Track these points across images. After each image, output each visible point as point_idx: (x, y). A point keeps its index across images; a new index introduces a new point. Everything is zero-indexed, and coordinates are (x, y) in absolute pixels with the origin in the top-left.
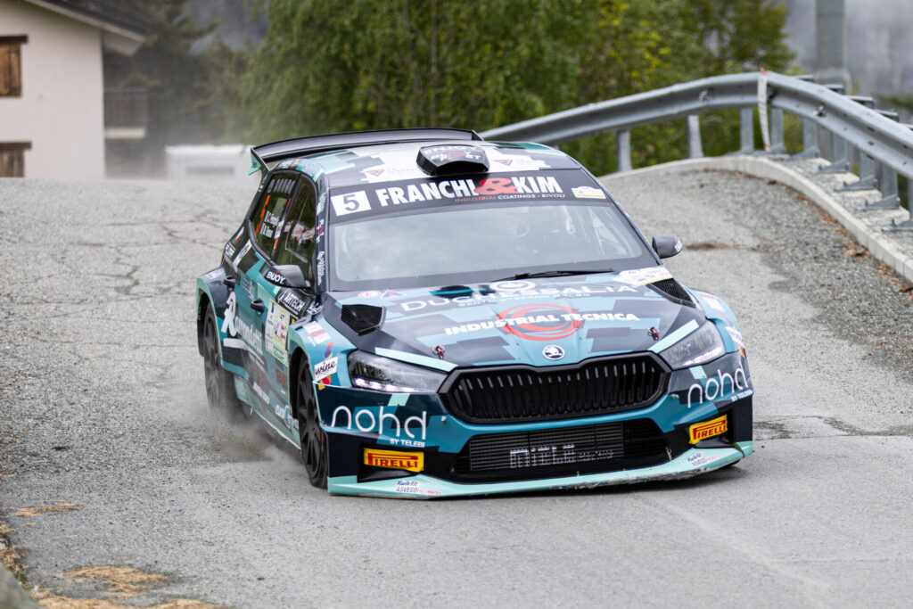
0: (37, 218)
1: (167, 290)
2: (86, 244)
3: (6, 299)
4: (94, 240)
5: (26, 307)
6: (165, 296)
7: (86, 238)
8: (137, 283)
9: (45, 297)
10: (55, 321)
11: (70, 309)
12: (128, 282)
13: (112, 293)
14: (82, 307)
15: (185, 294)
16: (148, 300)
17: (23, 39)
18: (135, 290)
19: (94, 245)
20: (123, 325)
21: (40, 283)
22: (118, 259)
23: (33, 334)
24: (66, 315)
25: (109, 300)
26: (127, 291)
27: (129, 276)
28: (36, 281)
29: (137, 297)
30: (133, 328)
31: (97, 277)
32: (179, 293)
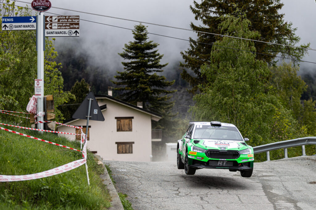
0: (153, 174)
1: (187, 194)
2: (165, 181)
3: (150, 197)
4: (167, 180)
5: (155, 199)
6: (187, 196)
7: (165, 179)
8: (180, 192)
9: (159, 196)
10: (163, 203)
11: (166, 200)
12: (178, 192)
13: (175, 195)
14: (168, 199)
15: (192, 196)
16: (184, 197)
17: (133, 118)
18: (180, 194)
19: (167, 181)
20: (179, 204)
21: (157, 192)
22: (174, 185)
23: (158, 207)
24: (165, 201)
25: (174, 197)
26: (178, 194)
27: (177, 190)
28: (156, 191)
29: (181, 196)
30: (182, 206)
31: (170, 191)
32: (190, 195)
